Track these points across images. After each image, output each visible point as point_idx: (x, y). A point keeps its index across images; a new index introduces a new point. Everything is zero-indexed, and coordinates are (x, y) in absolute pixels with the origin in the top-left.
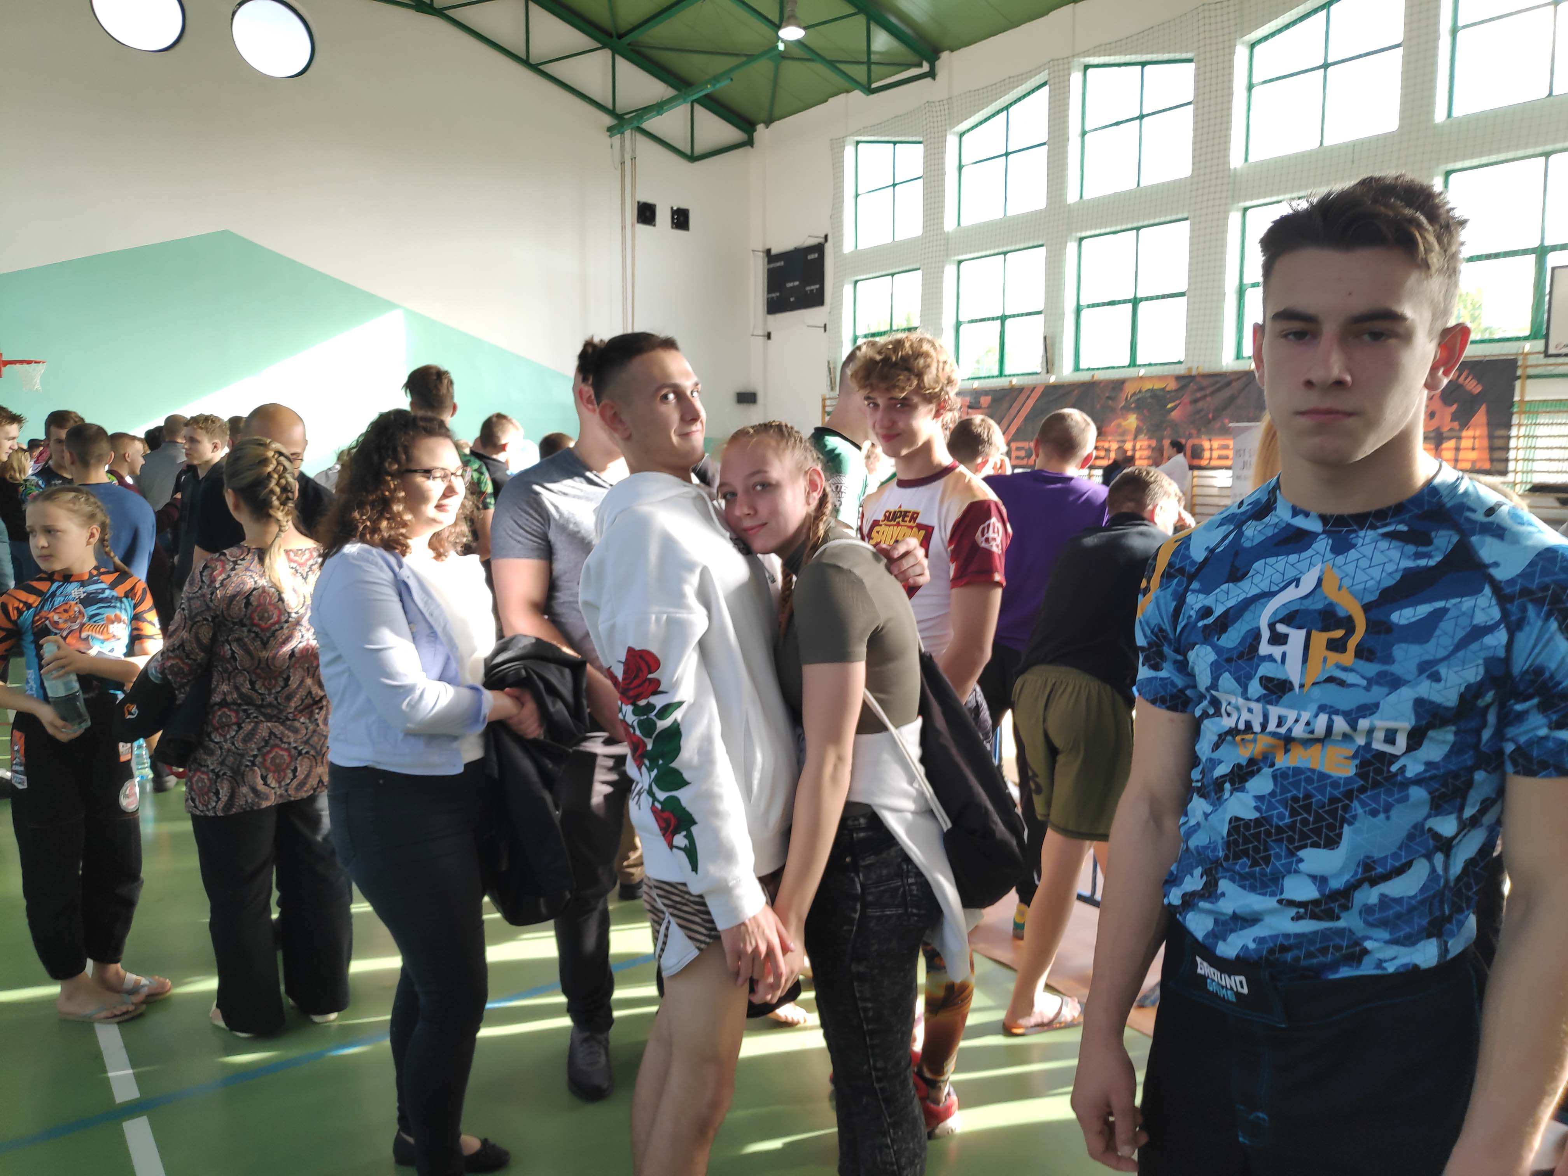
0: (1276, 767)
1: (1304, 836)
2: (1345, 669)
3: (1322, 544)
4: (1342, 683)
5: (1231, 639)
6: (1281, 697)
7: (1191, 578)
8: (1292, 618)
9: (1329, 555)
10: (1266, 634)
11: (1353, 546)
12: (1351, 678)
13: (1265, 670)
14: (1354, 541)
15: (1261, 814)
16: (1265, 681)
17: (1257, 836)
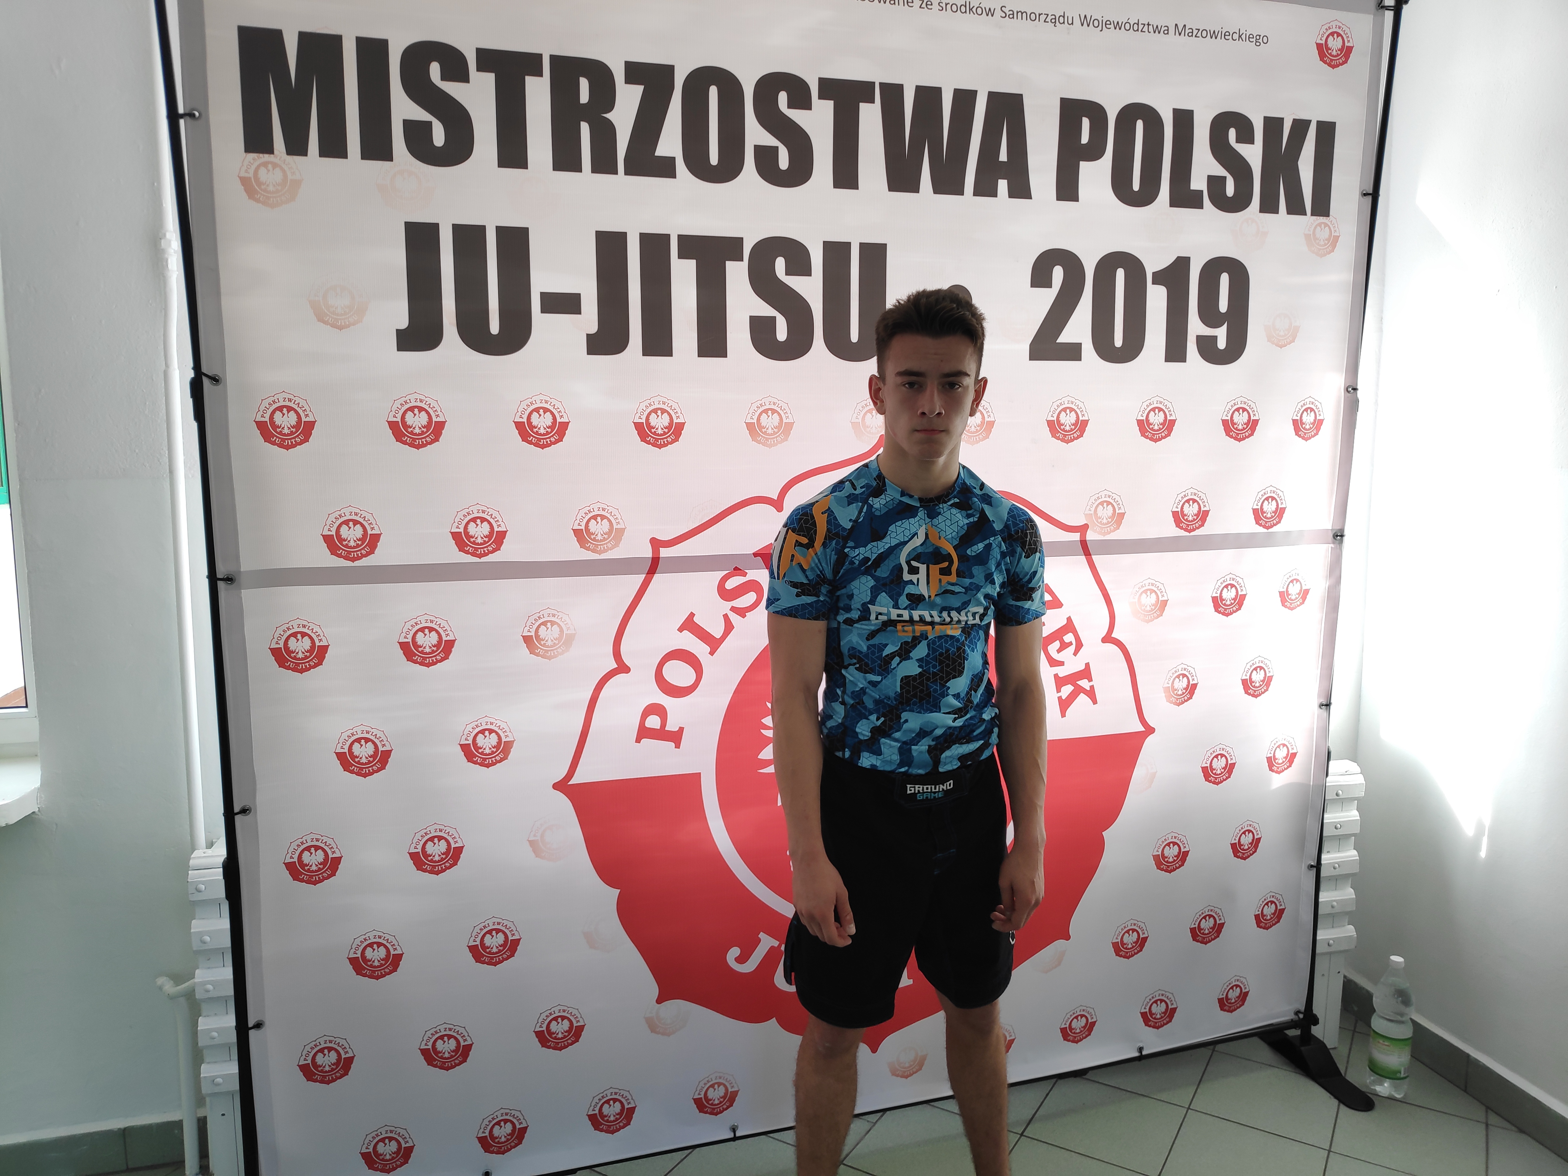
0: (929, 638)
1: (948, 674)
2: (953, 584)
3: (921, 513)
4: (953, 593)
5: (883, 572)
6: (918, 605)
7: (846, 539)
8: (918, 556)
9: (928, 520)
10: (906, 568)
11: (940, 514)
12: (957, 589)
13: (909, 589)
14: (938, 511)
15: (923, 669)
16: (910, 596)
17: (921, 683)
